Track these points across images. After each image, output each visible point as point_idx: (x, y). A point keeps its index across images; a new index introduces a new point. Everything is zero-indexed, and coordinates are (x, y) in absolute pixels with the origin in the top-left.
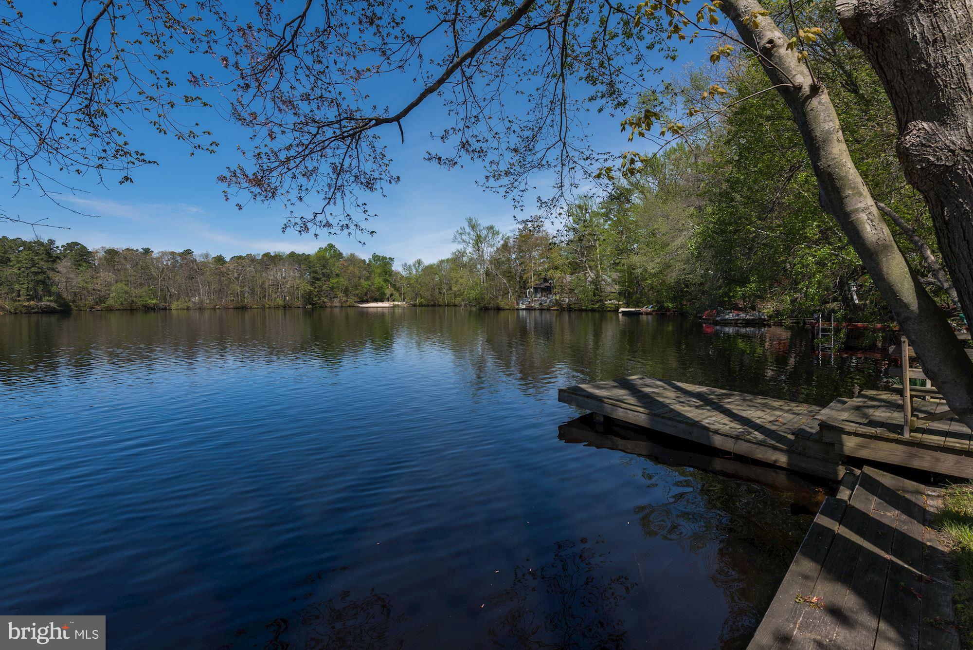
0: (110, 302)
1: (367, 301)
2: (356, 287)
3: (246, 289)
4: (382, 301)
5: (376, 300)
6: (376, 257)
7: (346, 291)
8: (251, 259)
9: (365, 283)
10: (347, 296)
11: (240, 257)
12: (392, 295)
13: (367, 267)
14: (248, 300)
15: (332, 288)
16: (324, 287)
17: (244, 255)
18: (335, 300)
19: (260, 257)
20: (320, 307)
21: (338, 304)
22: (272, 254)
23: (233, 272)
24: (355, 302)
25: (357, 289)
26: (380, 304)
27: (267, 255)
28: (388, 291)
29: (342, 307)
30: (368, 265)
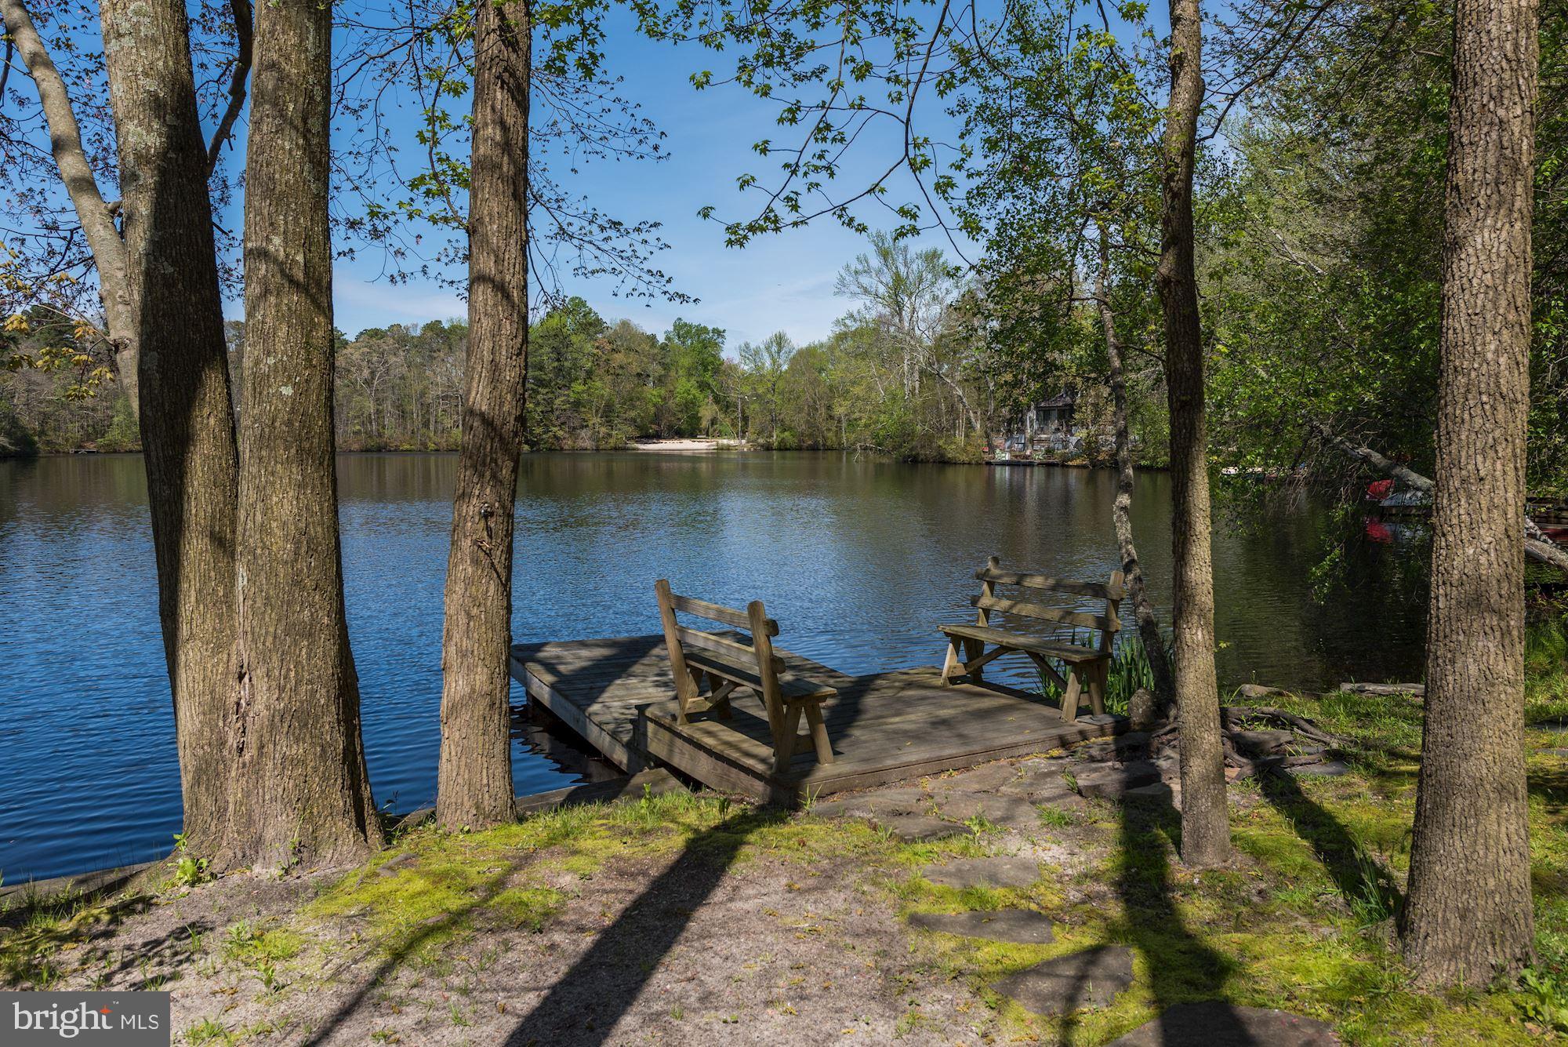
0: (114, 434)
1: (658, 437)
2: (630, 401)
3: (388, 406)
4: (692, 435)
5: (680, 434)
6: (682, 329)
7: (608, 413)
8: (399, 337)
9: (652, 392)
10: (609, 423)
11: (375, 333)
12: (713, 422)
13: (661, 353)
14: (392, 432)
15: (577, 404)
16: (557, 402)
17: (385, 328)
18: (583, 433)
19: (418, 333)
20: (550, 449)
21: (588, 444)
22: (446, 325)
23: (360, 369)
24: (629, 439)
25: (634, 407)
26: (686, 445)
27: (434, 327)
28: (707, 411)
29: (597, 450)
30: (664, 347)
